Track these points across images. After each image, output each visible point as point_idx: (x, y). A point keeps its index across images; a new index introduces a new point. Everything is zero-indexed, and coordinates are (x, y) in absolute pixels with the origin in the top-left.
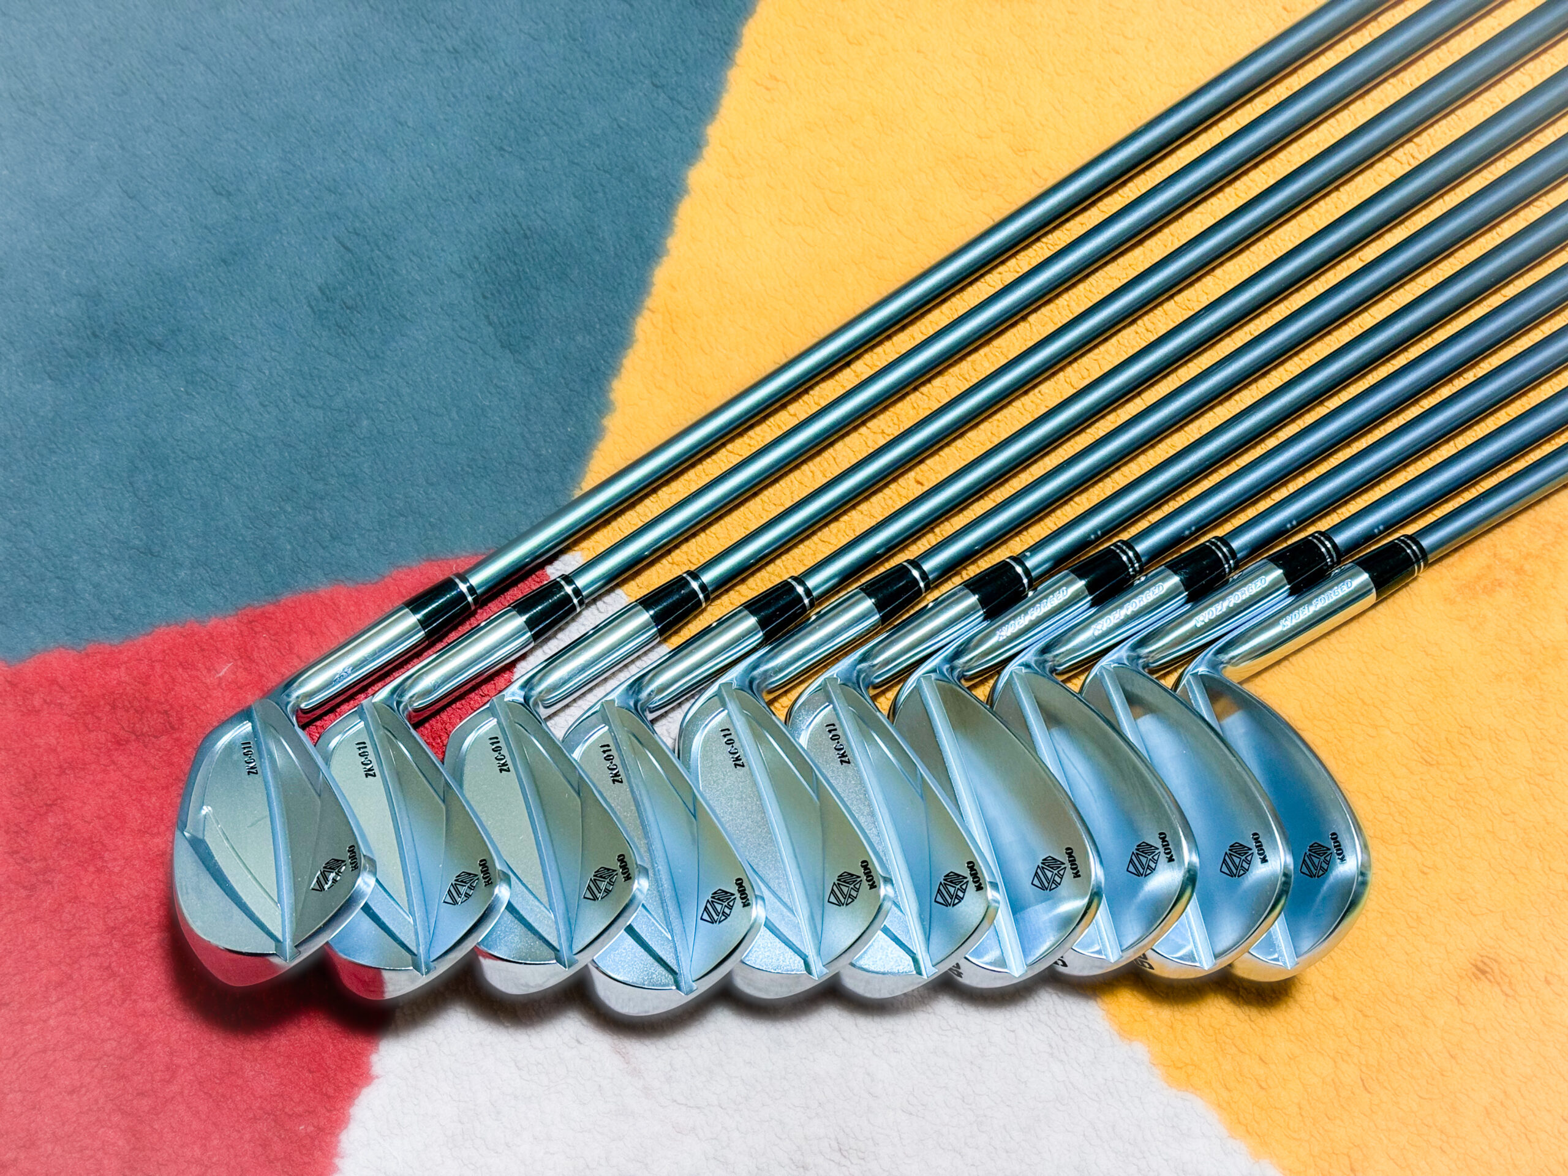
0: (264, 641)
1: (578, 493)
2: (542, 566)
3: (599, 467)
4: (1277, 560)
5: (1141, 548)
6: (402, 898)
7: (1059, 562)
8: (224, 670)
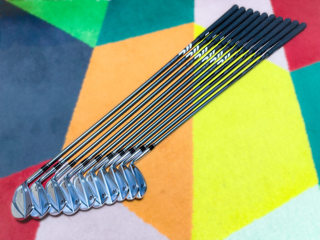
0: (25, 174)
1: (62, 150)
2: (58, 160)
3: (65, 147)
4: (140, 148)
5: (126, 149)
6: (39, 207)
7: (117, 151)
8: (20, 178)
